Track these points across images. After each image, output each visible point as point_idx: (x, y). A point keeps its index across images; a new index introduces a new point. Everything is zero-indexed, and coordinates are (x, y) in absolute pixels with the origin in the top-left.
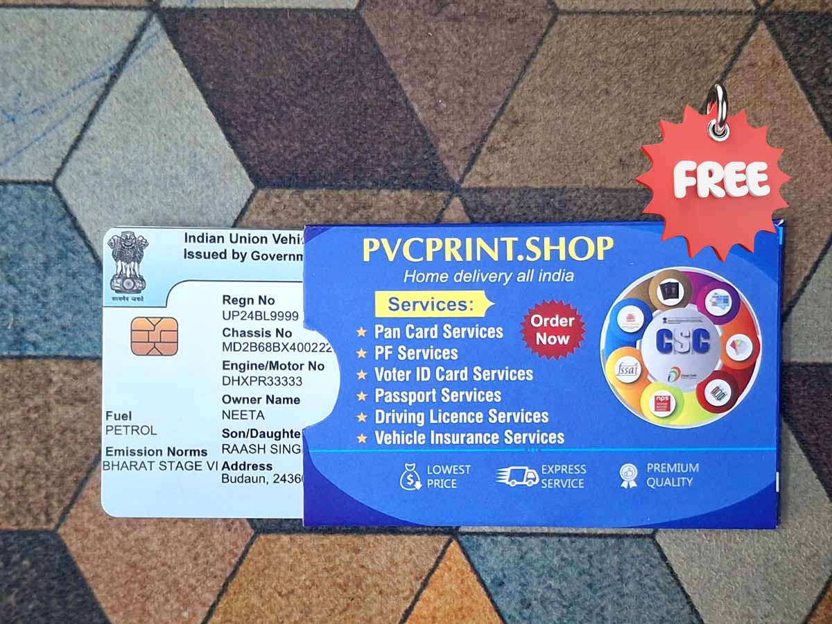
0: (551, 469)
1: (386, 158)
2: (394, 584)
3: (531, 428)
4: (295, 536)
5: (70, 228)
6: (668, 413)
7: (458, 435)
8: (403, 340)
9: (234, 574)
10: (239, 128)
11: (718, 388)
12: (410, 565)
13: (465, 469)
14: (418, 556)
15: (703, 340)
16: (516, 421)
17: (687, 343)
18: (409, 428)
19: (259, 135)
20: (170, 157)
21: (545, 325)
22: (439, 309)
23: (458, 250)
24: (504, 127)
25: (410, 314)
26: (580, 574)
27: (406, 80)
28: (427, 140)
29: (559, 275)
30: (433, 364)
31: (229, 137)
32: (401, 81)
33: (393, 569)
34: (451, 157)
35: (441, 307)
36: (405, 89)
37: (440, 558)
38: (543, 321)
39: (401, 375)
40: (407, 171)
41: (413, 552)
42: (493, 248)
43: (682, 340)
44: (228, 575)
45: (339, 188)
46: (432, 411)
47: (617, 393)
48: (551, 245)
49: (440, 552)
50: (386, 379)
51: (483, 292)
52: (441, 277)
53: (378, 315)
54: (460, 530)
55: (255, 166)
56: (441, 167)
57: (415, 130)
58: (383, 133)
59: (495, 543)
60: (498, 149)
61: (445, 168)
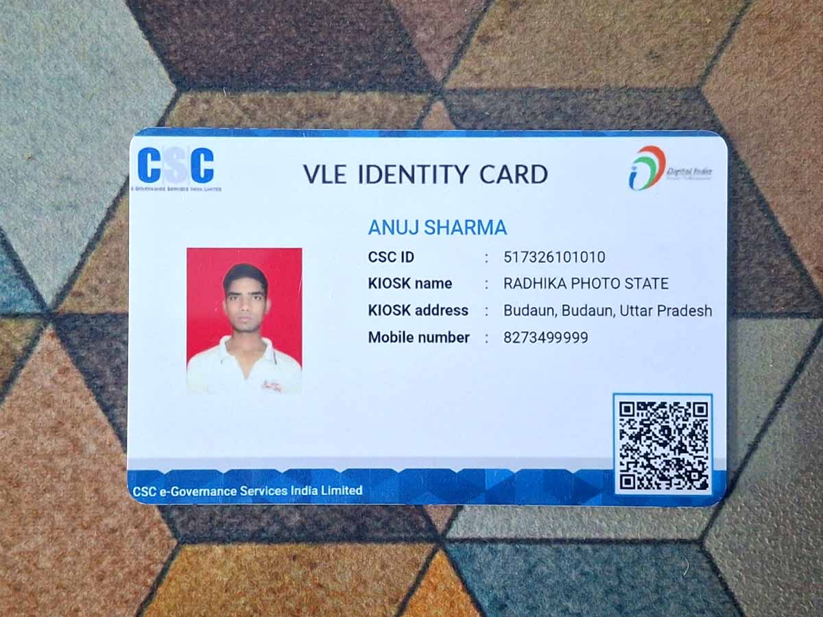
1: (347, 52)
2: (363, 609)
4: (230, 546)
9: (150, 597)
10: (156, 14)
12: (383, 583)
14: (392, 572)
19: (182, 23)
20: (66, 50)
24: (500, 10)
26: (607, 593)
28: (401, 27)
31: (142, 24)
33: (360, 589)
34: (432, 49)
37: (422, 574)
40: (374, 68)
41: (388, 566)
44: (142, 599)
45: (290, 88)
49: (421, 565)
54: (447, 536)
55: (178, 62)
56: (419, 62)
57: (385, 15)
58: (344, 19)
59: (494, 552)
60: (492, 39)
61: (424, 64)
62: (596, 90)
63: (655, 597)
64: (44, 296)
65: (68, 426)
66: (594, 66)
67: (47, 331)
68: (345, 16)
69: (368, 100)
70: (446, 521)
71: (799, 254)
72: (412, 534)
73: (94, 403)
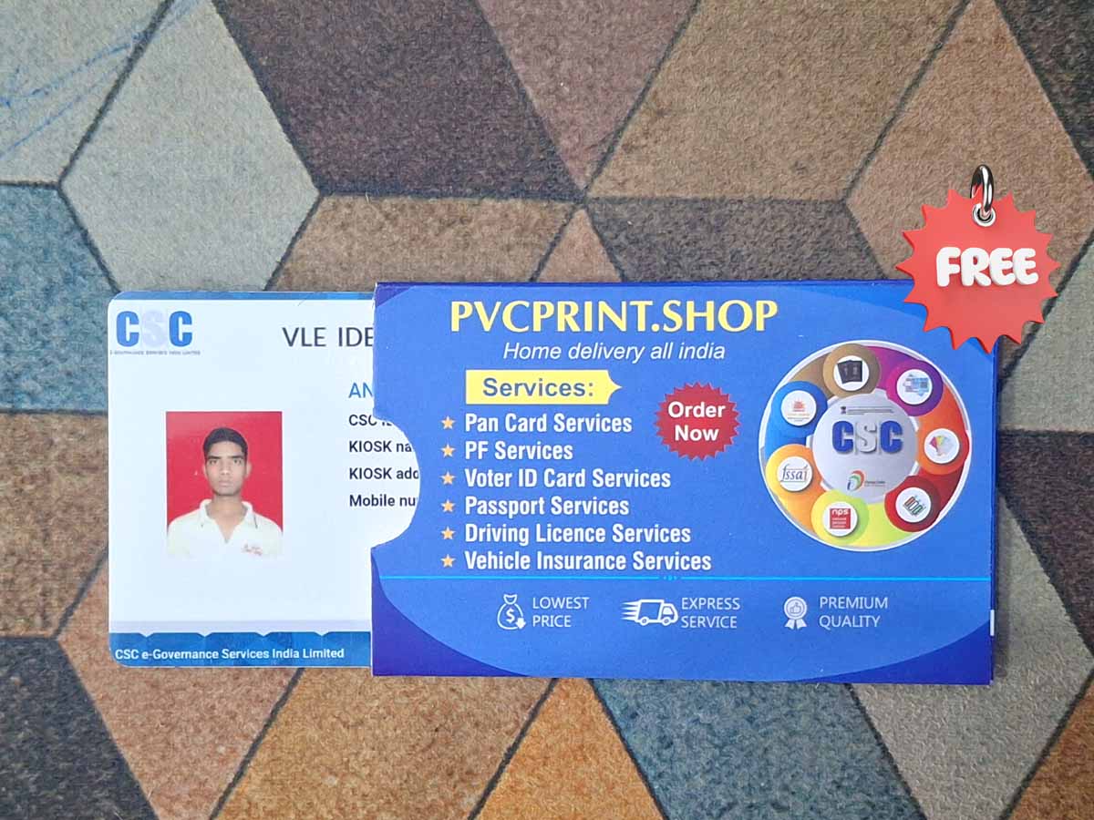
0: (694, 603)
1: (490, 159)
3: (667, 549)
5: (79, 244)
6: (849, 531)
7: (572, 558)
8: (502, 434)
9: (285, 697)
10: (299, 117)
11: (912, 500)
13: (580, 602)
15: (893, 437)
16: (649, 539)
17: (873, 440)
18: (509, 548)
19: (325, 126)
20: (210, 152)
21: (687, 415)
22: (548, 393)
23: (574, 317)
24: (645, 118)
25: (511, 400)
26: (737, 704)
27: (518, 56)
28: (544, 135)
29: (706, 349)
30: (540, 465)
31: (286, 127)
32: (511, 58)
35: (551, 392)
36: (516, 68)
38: (685, 410)
39: (499, 479)
40: (517, 175)
42: (620, 315)
43: (867, 437)
45: (429, 196)
46: (538, 526)
47: (781, 505)
48: (696, 310)
50: (479, 485)
51: (606, 372)
52: (552, 352)
53: (469, 401)
55: (321, 166)
56: (562, 170)
57: (529, 122)
58: (487, 125)
60: (636, 148)
61: (568, 173)
62: (741, 201)
63: (785, 710)
66: (739, 177)
68: (488, 122)
69: (510, 207)
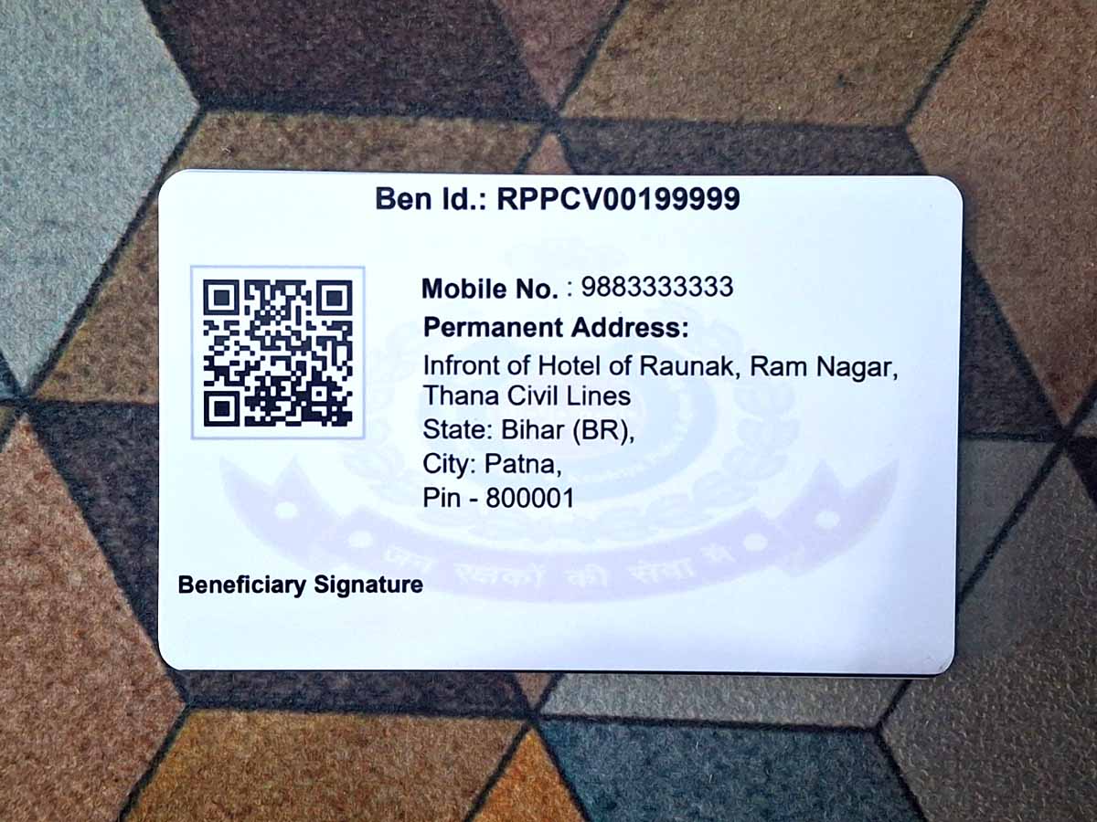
1: (430, 64)
2: (426, 800)
4: (255, 714)
9: (148, 776)
12: (455, 769)
14: (468, 755)
19: (209, 16)
20: (54, 49)
24: (638, 14)
26: (750, 794)
28: (503, 33)
31: (156, 17)
33: (425, 776)
34: (544, 63)
37: (507, 759)
40: (466, 87)
41: (461, 748)
44: (138, 778)
45: (348, 112)
49: (506, 748)
54: (542, 712)
55: (202, 70)
56: (526, 80)
57: (484, 16)
58: (427, 18)
59: (603, 735)
60: (626, 52)
61: (534, 83)
63: (815, 799)
64: (17, 376)
65: (45, 548)
66: (762, 93)
67: (21, 422)
68: (428, 14)
70: (541, 692)
71: (1028, 356)
72: (495, 707)
73: (80, 520)
